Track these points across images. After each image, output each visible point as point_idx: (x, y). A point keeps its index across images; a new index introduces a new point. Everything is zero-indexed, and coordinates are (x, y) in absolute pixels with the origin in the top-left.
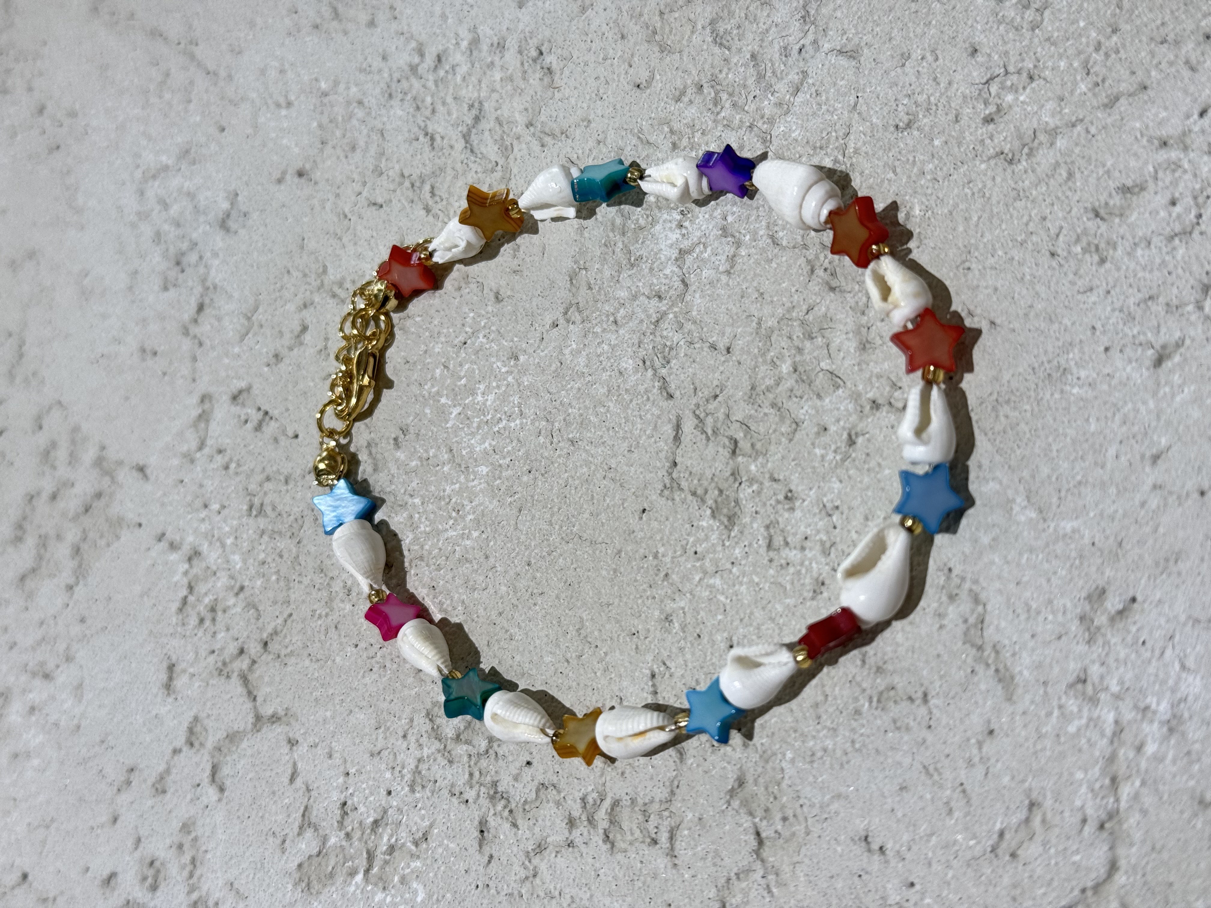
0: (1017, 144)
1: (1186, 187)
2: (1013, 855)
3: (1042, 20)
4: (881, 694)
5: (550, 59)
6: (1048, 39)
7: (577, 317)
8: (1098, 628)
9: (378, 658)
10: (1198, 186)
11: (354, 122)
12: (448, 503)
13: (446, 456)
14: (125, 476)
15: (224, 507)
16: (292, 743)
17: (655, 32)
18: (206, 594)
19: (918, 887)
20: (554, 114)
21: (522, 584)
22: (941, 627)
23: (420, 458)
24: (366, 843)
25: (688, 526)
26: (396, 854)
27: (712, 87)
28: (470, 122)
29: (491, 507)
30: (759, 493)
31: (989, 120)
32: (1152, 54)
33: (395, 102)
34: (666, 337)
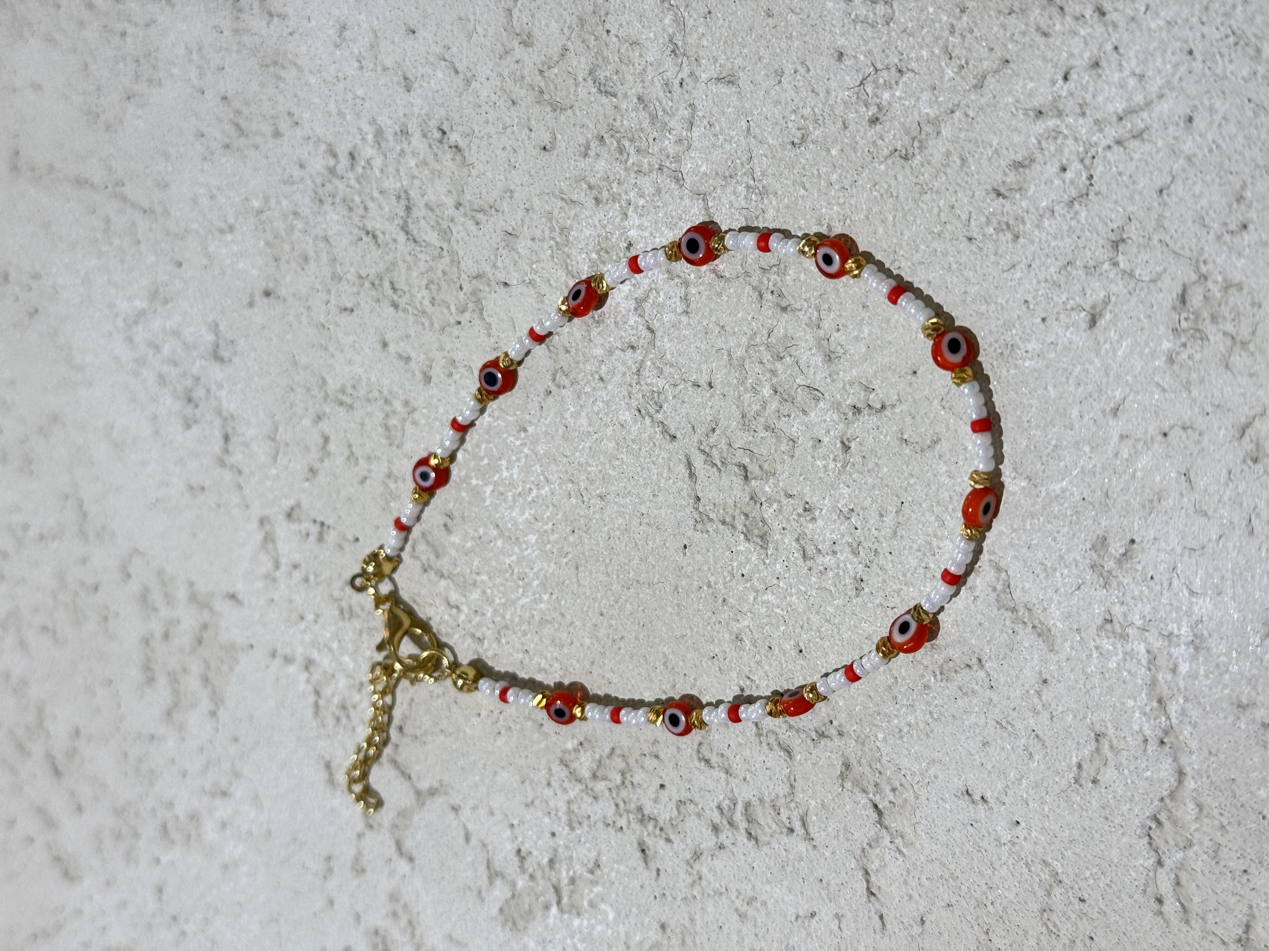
0: (906, 139)
1: (1071, 152)
2: (1095, 782)
3: (894, 12)
4: (941, 667)
5: (454, 137)
6: (905, 31)
7: (566, 382)
8: (1109, 572)
9: (501, 722)
10: (1081, 149)
11: (297, 234)
12: (512, 574)
13: (495, 533)
14: (222, 606)
15: (317, 616)
16: (455, 809)
17: (542, 92)
18: (333, 695)
19: (1023, 824)
20: (477, 191)
21: (601, 633)
22: (976, 598)
23: (473, 538)
24: (549, 879)
25: (728, 553)
26: (578, 882)
27: (612, 136)
28: (402, 213)
29: (551, 570)
30: (780, 510)
31: (874, 121)
32: (1004, 27)
33: (327, 207)
34: (651, 384)
